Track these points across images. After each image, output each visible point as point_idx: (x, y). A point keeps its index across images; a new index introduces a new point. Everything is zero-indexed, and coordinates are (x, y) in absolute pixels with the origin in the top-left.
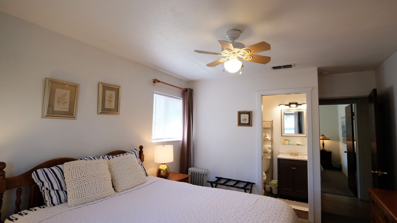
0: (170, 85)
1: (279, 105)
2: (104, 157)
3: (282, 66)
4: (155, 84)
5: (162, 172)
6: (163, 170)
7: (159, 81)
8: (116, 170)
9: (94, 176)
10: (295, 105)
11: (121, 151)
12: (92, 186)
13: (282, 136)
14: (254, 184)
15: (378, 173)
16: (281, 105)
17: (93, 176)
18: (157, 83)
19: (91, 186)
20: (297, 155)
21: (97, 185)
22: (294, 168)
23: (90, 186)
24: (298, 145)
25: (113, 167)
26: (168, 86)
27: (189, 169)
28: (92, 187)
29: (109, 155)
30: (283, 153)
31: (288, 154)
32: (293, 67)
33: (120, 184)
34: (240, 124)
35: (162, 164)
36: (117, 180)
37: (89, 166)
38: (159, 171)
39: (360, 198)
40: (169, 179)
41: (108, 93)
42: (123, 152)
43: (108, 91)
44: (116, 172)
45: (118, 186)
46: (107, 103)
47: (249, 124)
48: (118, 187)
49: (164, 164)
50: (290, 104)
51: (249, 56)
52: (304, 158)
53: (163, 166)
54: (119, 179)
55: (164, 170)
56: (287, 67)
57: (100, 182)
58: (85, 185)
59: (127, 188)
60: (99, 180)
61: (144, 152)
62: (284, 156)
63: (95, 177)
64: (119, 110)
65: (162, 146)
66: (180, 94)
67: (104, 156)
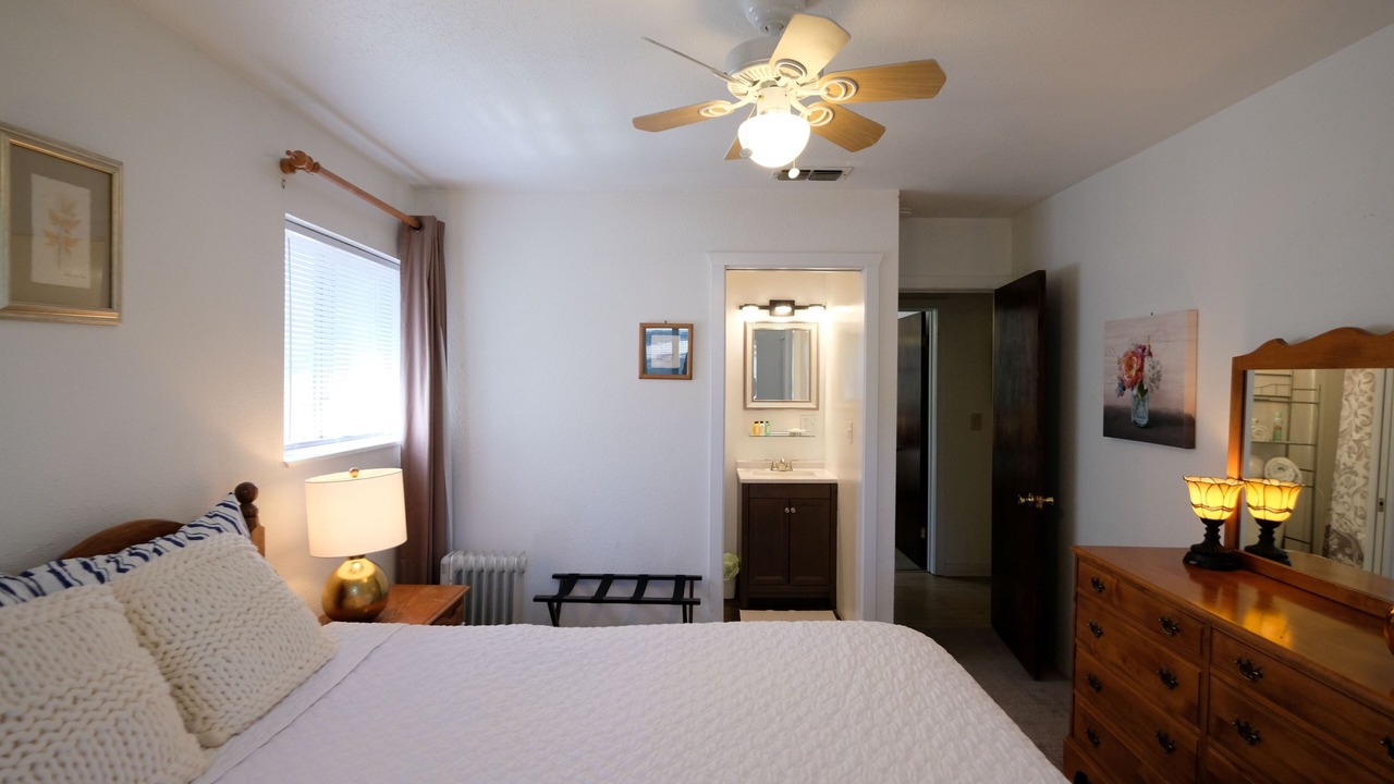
0: (359, 192)
1: (741, 307)
2: (59, 569)
3: (812, 169)
4: (290, 176)
5: (354, 591)
6: (357, 583)
7: (315, 167)
8: (174, 630)
9: (75, 700)
10: (788, 309)
11: (150, 522)
12: (81, 761)
13: (745, 408)
14: (699, 578)
15: (1035, 502)
16: (746, 305)
17: (68, 702)
18: (301, 175)
19: (75, 765)
20: (788, 467)
21: (109, 744)
22: (793, 510)
23: (69, 766)
24: (793, 435)
25: (150, 619)
26: (349, 194)
27: (445, 560)
28: (82, 767)
29: (91, 555)
30: (747, 466)
31: (763, 467)
32: (841, 180)
33: (216, 703)
34: (646, 371)
35: (352, 558)
36: (195, 683)
37: (20, 646)
38: (341, 591)
39: (933, 572)
40: (386, 622)
41: (45, 190)
42: (167, 529)
43: (41, 178)
44: (177, 644)
45: (208, 712)
46: (41, 248)
47: (684, 371)
48: (210, 722)
49: (362, 557)
50: (773, 304)
51: (826, 110)
52: (812, 474)
53: (357, 565)
54: (203, 677)
55: (365, 581)
56: (827, 176)
57: (122, 725)
58: (33, 766)
59: (259, 714)
60: (113, 715)
61: (259, 515)
62: (754, 474)
63: (81, 705)
64: (120, 296)
65: (346, 475)
66: (391, 242)
67: (61, 565)
